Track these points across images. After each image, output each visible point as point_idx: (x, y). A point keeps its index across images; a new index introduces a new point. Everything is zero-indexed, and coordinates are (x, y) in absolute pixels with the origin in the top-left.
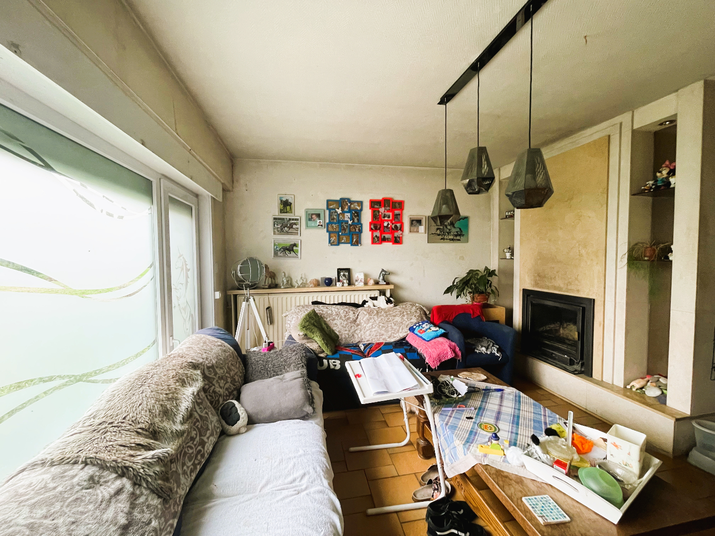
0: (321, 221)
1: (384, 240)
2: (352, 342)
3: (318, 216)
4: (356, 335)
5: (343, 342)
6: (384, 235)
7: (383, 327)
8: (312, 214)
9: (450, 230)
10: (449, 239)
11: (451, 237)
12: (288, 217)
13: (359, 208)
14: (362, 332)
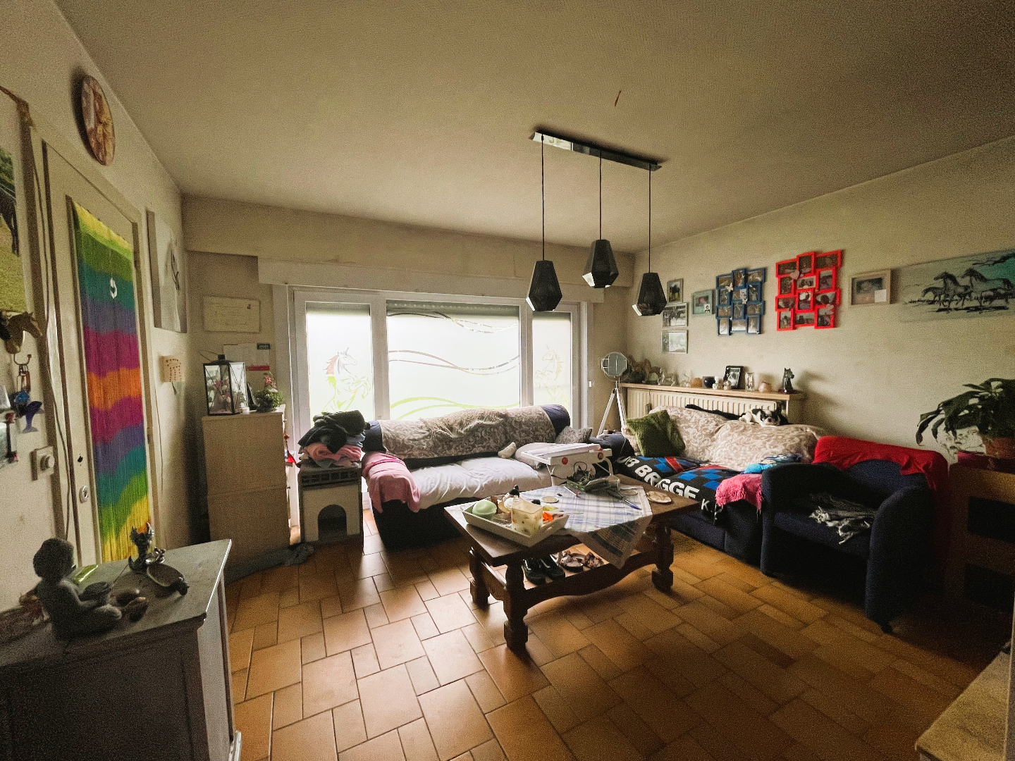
0: (709, 305)
1: (802, 322)
2: (700, 458)
3: (706, 298)
4: (707, 452)
5: (689, 455)
6: (801, 314)
7: (735, 448)
8: (700, 298)
9: (966, 288)
10: (967, 309)
11: (975, 303)
12: (676, 305)
13: (759, 279)
14: (714, 450)
